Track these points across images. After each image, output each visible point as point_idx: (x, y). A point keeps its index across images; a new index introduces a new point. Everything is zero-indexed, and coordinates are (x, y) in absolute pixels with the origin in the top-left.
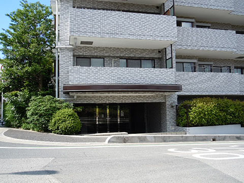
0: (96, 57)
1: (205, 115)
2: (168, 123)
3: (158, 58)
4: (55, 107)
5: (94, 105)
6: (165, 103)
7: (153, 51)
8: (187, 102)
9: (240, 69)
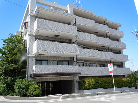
0: (44, 60)
1: (91, 85)
2: (75, 89)
3: (70, 61)
4: (29, 84)
5: (44, 82)
6: (74, 80)
7: (68, 58)
8: (83, 79)
9: (99, 65)
